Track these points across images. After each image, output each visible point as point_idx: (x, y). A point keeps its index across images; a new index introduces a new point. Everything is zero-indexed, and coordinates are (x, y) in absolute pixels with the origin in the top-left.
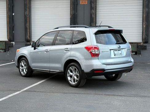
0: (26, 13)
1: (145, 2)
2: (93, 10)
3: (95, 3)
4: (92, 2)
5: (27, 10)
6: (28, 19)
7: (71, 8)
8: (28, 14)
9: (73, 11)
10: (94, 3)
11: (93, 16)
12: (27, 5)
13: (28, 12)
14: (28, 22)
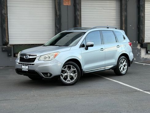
0: (3, 12)
2: (78, 12)
3: (80, 5)
4: (77, 4)
6: (6, 18)
11: (78, 17)
12: (4, 3)
13: (6, 11)
14: (6, 22)
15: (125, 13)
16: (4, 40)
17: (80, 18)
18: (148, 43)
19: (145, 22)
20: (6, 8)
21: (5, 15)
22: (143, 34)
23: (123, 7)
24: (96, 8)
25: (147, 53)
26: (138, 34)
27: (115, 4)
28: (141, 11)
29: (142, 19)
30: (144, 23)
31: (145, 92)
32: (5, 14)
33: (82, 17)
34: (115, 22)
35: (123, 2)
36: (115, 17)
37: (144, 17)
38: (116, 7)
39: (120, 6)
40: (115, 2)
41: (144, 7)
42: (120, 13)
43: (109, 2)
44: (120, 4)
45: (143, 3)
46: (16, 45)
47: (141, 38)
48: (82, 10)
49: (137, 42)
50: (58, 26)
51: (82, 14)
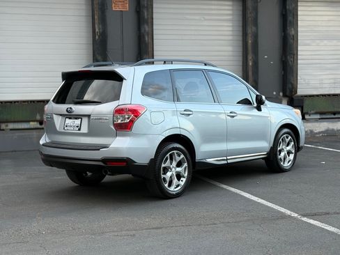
1: (250, 13)
2: (146, 26)
3: (150, 10)
4: (144, 6)
11: (147, 39)
15: (254, 28)
17: (150, 41)
18: (306, 96)
19: (299, 49)
22: (295, 75)
23: (250, 15)
24: (188, 17)
25: (303, 118)
26: (283, 75)
27: (230, 8)
28: (288, 25)
29: (292, 41)
30: (295, 52)
31: (305, 219)
33: (154, 38)
34: (230, 48)
35: (250, 4)
36: (231, 38)
37: (295, 38)
38: (232, 15)
39: (241, 13)
40: (230, 3)
41: (296, 15)
42: (241, 29)
43: (216, 2)
44: (241, 8)
45: (293, 5)
47: (290, 86)
48: (155, 22)
49: (281, 94)
51: (154, 31)
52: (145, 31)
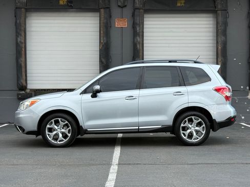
0: (19, 40)
1: (220, 26)
2: (138, 38)
3: (141, 26)
4: (137, 24)
5: (21, 35)
6: (23, 49)
7: (102, 32)
8: (23, 41)
9: (105, 38)
10: (139, 26)
11: (138, 46)
12: (21, 26)
13: (23, 39)
14: (23, 56)
16: (20, 83)
17: (141, 48)
20: (23, 34)
21: (21, 45)
26: (249, 74)
32: (22, 43)
35: (220, 20)
46: (39, 90)
50: (103, 60)
52: (137, 41)
